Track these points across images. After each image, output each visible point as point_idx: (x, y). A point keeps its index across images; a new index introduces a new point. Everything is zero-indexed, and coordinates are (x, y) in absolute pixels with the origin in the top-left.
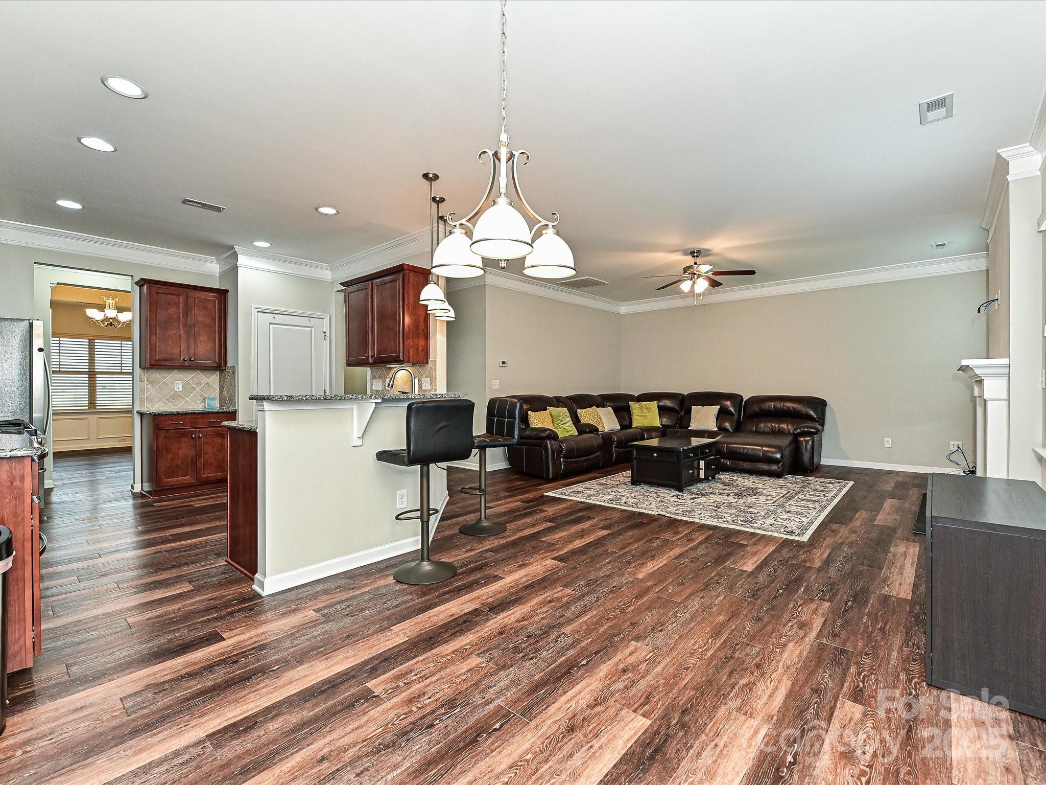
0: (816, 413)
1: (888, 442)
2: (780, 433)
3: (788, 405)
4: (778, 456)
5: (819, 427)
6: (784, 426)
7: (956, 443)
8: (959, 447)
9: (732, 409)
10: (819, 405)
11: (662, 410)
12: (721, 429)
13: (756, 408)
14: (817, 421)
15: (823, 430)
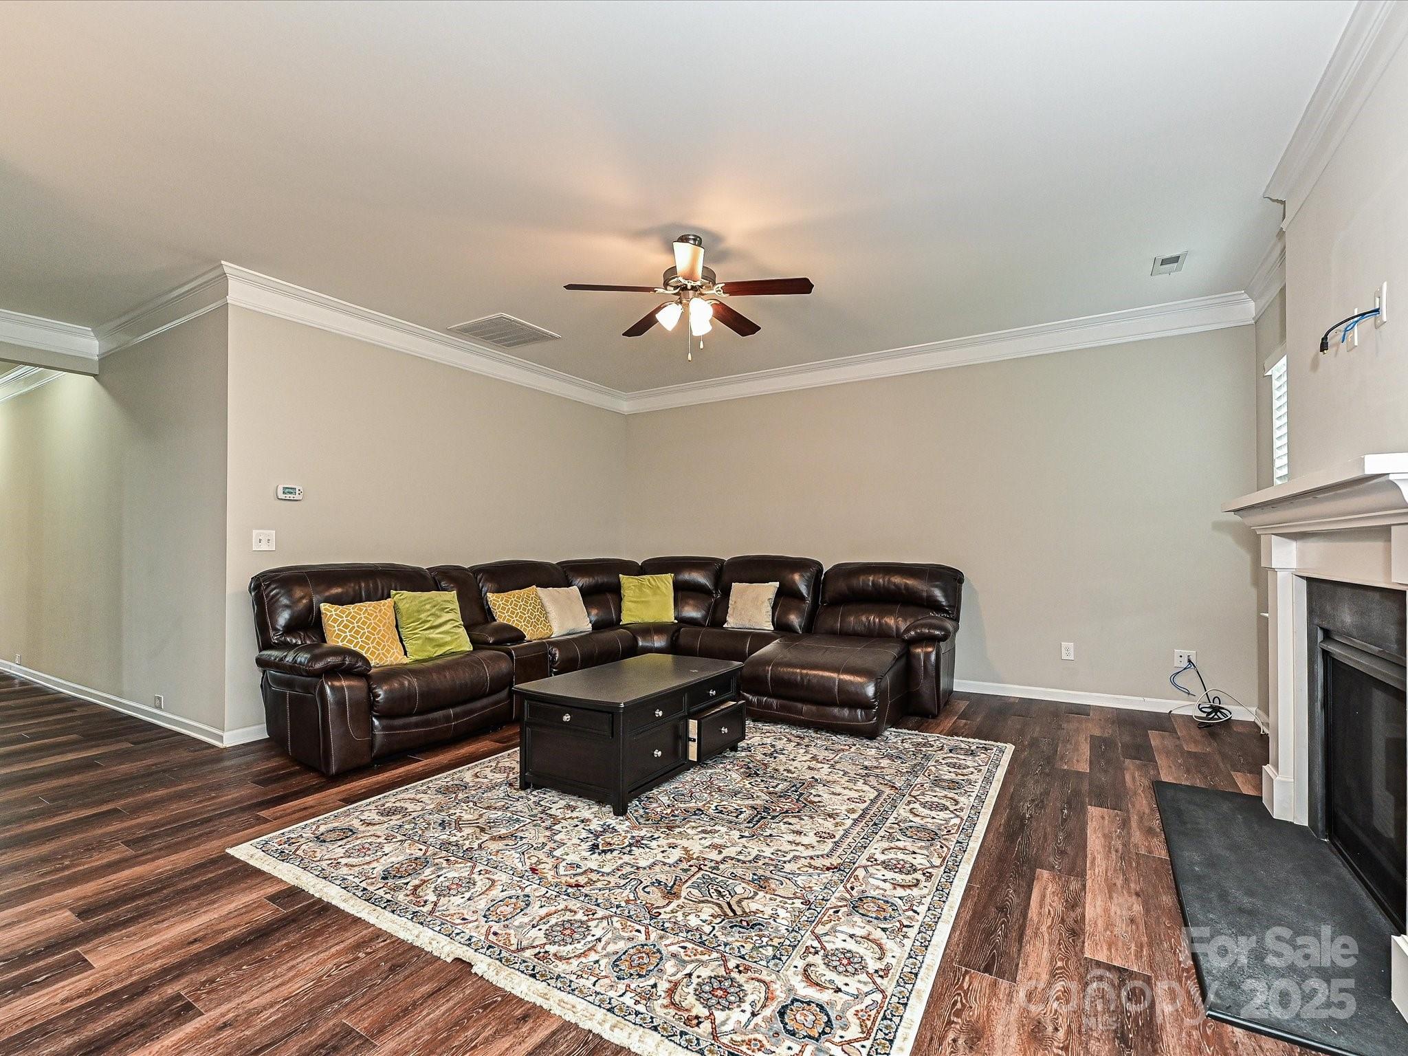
0: (946, 596)
1: (1068, 650)
2: (880, 636)
3: (897, 580)
4: (870, 690)
5: (949, 625)
6: (891, 621)
7: (1185, 652)
8: (1189, 661)
9: (803, 589)
10: (951, 579)
11: (683, 591)
12: (782, 627)
13: (842, 585)
14: (947, 612)
15: (956, 629)
